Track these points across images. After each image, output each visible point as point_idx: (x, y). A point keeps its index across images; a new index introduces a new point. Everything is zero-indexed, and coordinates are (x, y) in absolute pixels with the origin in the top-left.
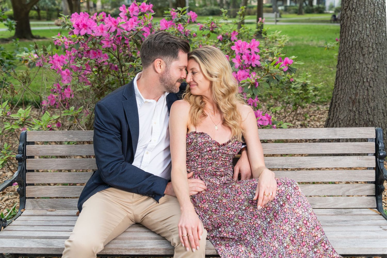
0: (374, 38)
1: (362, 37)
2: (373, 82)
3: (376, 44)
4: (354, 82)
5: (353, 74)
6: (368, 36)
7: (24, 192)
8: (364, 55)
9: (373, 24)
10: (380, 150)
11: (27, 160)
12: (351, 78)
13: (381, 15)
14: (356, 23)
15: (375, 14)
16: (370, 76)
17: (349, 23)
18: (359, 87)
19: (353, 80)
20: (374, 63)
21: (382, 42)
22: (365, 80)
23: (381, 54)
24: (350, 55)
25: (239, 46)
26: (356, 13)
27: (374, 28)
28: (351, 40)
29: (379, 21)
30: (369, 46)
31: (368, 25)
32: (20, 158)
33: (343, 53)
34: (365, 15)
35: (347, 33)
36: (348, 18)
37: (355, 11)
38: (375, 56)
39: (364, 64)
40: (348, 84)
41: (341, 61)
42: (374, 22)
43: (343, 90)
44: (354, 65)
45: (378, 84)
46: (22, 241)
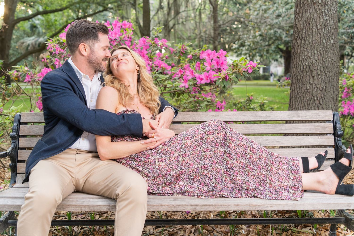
0: (321, 62)
1: (311, 62)
2: (323, 100)
3: (324, 67)
4: (306, 101)
5: (304, 94)
6: (316, 61)
7: (15, 168)
8: (313, 77)
9: (320, 50)
10: (338, 130)
11: (20, 138)
12: (304, 97)
13: (327, 43)
14: (305, 50)
15: (322, 42)
16: (319, 95)
17: (299, 50)
18: (310, 105)
19: (305, 99)
20: (322, 83)
21: (329, 66)
22: (315, 99)
23: (328, 76)
24: (301, 77)
25: (209, 53)
26: (305, 41)
27: (321, 54)
28: (302, 64)
29: (325, 48)
30: (318, 69)
31: (316, 52)
32: (14, 135)
33: (295, 76)
34: (312, 43)
35: (298, 59)
36: (298, 46)
37: (304, 40)
38: (323, 78)
39: (314, 84)
40: (301, 103)
41: (294, 84)
42: (321, 48)
43: (297, 108)
44: (305, 86)
45: (327, 102)
46: (15, 200)
